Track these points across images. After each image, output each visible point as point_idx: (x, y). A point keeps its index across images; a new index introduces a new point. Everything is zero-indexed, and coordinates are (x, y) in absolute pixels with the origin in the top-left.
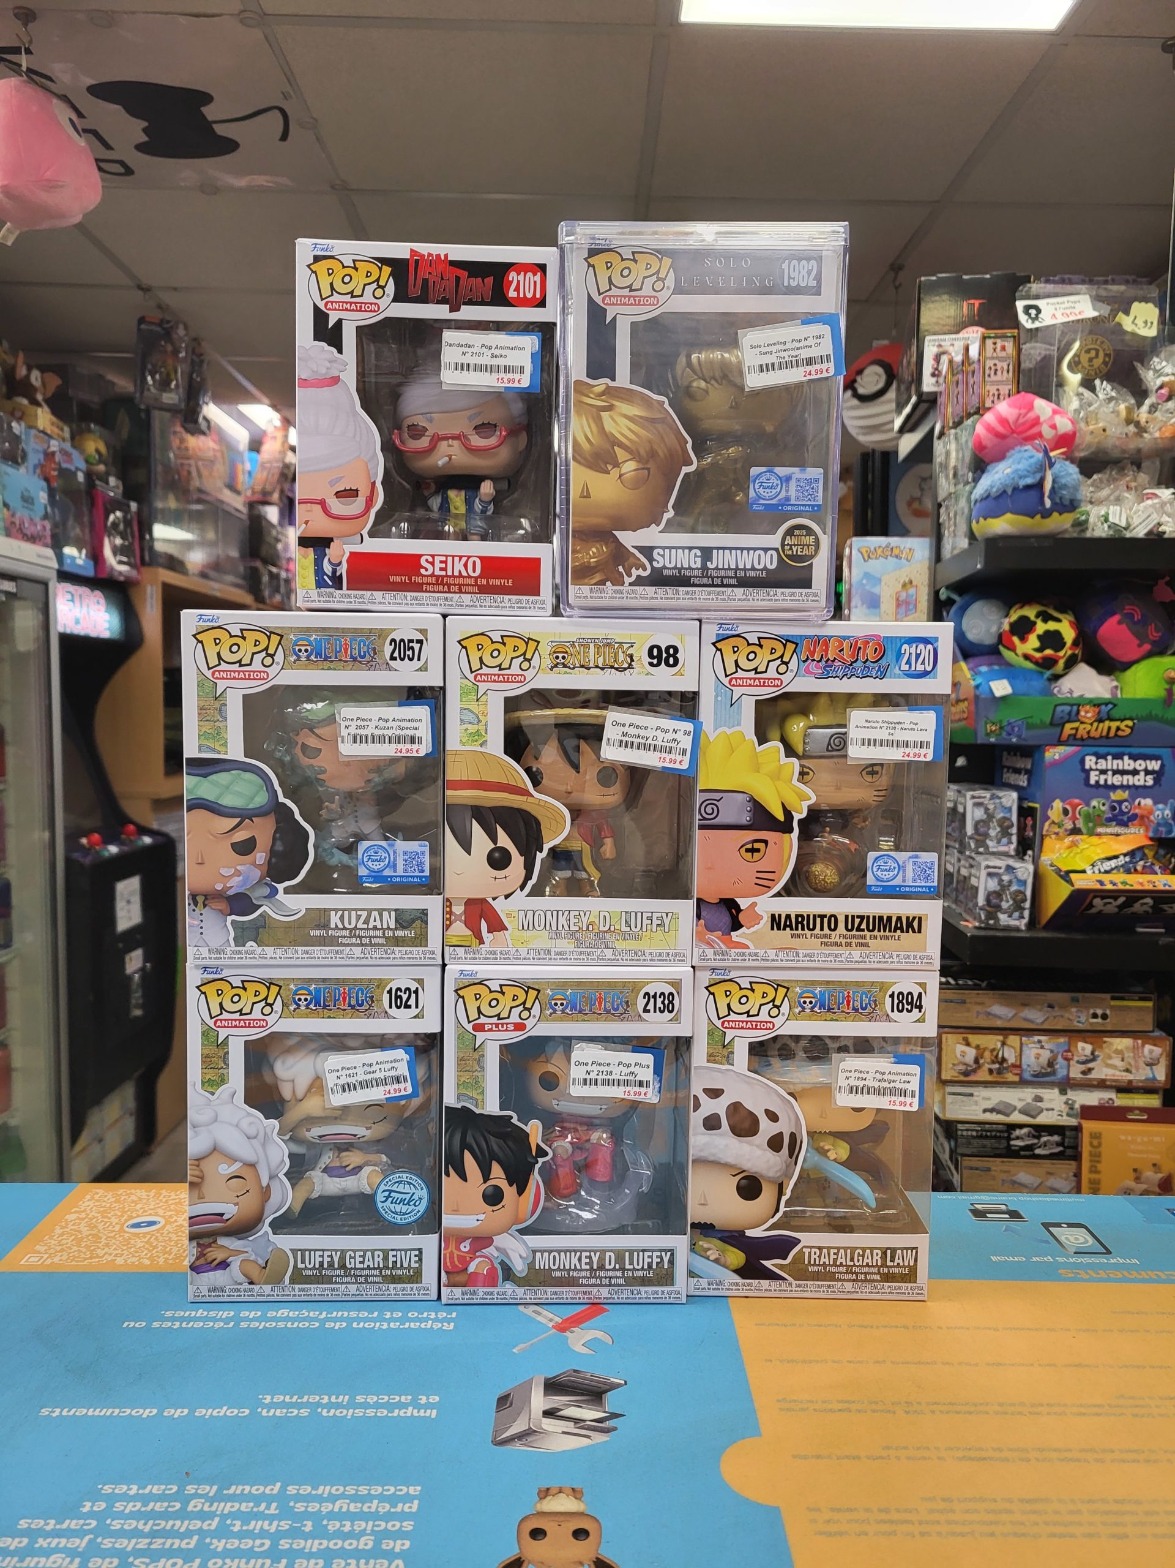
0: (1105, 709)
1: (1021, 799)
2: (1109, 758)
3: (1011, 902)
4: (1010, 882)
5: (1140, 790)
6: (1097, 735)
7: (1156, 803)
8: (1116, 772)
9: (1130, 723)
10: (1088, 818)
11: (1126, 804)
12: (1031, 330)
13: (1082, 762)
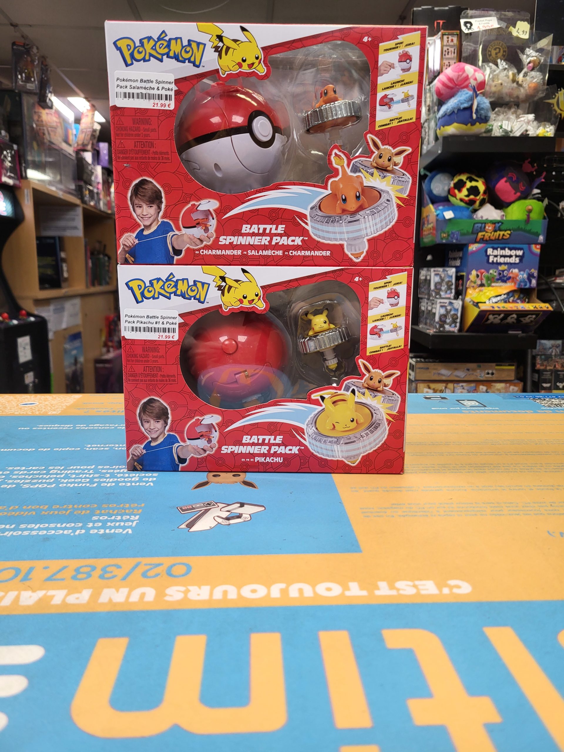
0: (498, 225)
1: (457, 272)
2: (499, 249)
3: (451, 319)
4: (451, 310)
5: (513, 265)
6: (493, 238)
7: (520, 271)
8: (501, 256)
9: (509, 232)
10: (488, 279)
11: (506, 272)
12: (467, 34)
13: (486, 251)
